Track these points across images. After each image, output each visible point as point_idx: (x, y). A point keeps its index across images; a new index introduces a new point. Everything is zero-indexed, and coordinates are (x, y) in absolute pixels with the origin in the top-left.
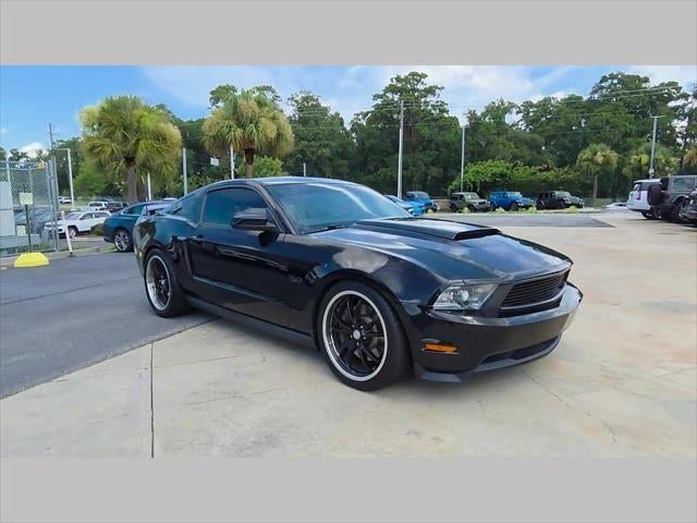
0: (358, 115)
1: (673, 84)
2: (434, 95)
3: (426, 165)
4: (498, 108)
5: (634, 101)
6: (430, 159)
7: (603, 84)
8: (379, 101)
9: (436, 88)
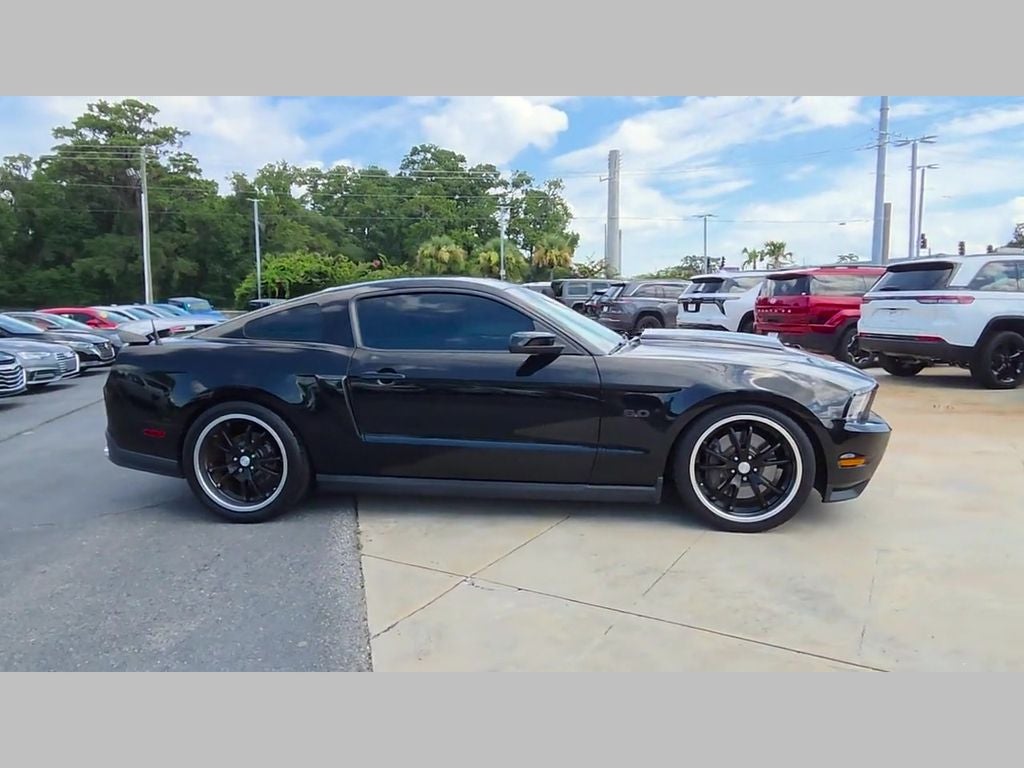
0: (13, 159)
1: (490, 168)
2: (173, 143)
3: (167, 256)
4: (279, 174)
5: (453, 183)
6: (174, 246)
7: (415, 158)
8: (68, 141)
9: (175, 131)
